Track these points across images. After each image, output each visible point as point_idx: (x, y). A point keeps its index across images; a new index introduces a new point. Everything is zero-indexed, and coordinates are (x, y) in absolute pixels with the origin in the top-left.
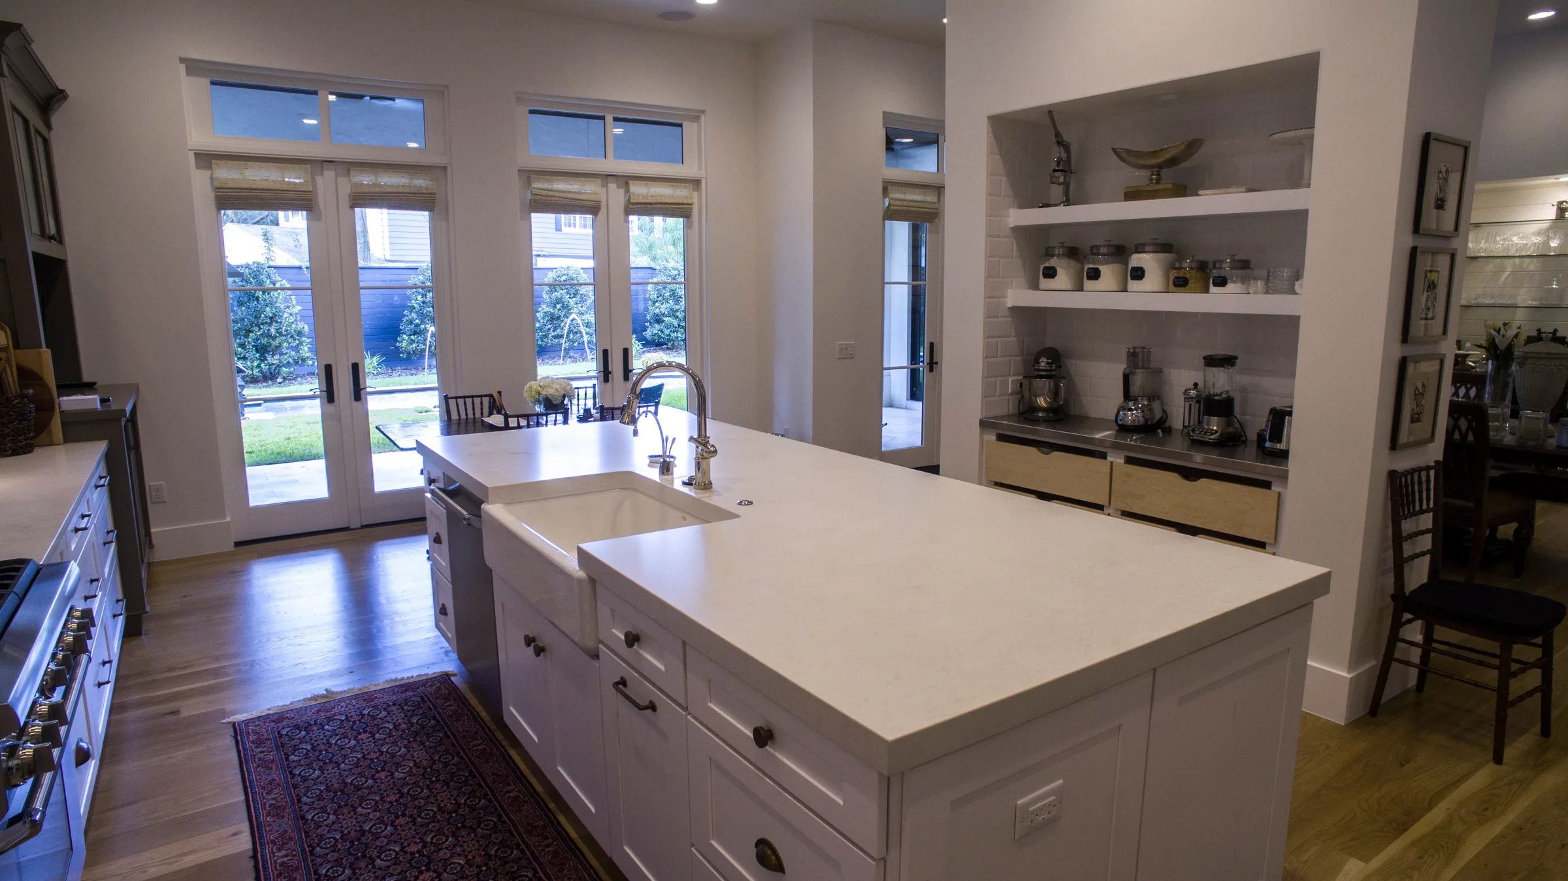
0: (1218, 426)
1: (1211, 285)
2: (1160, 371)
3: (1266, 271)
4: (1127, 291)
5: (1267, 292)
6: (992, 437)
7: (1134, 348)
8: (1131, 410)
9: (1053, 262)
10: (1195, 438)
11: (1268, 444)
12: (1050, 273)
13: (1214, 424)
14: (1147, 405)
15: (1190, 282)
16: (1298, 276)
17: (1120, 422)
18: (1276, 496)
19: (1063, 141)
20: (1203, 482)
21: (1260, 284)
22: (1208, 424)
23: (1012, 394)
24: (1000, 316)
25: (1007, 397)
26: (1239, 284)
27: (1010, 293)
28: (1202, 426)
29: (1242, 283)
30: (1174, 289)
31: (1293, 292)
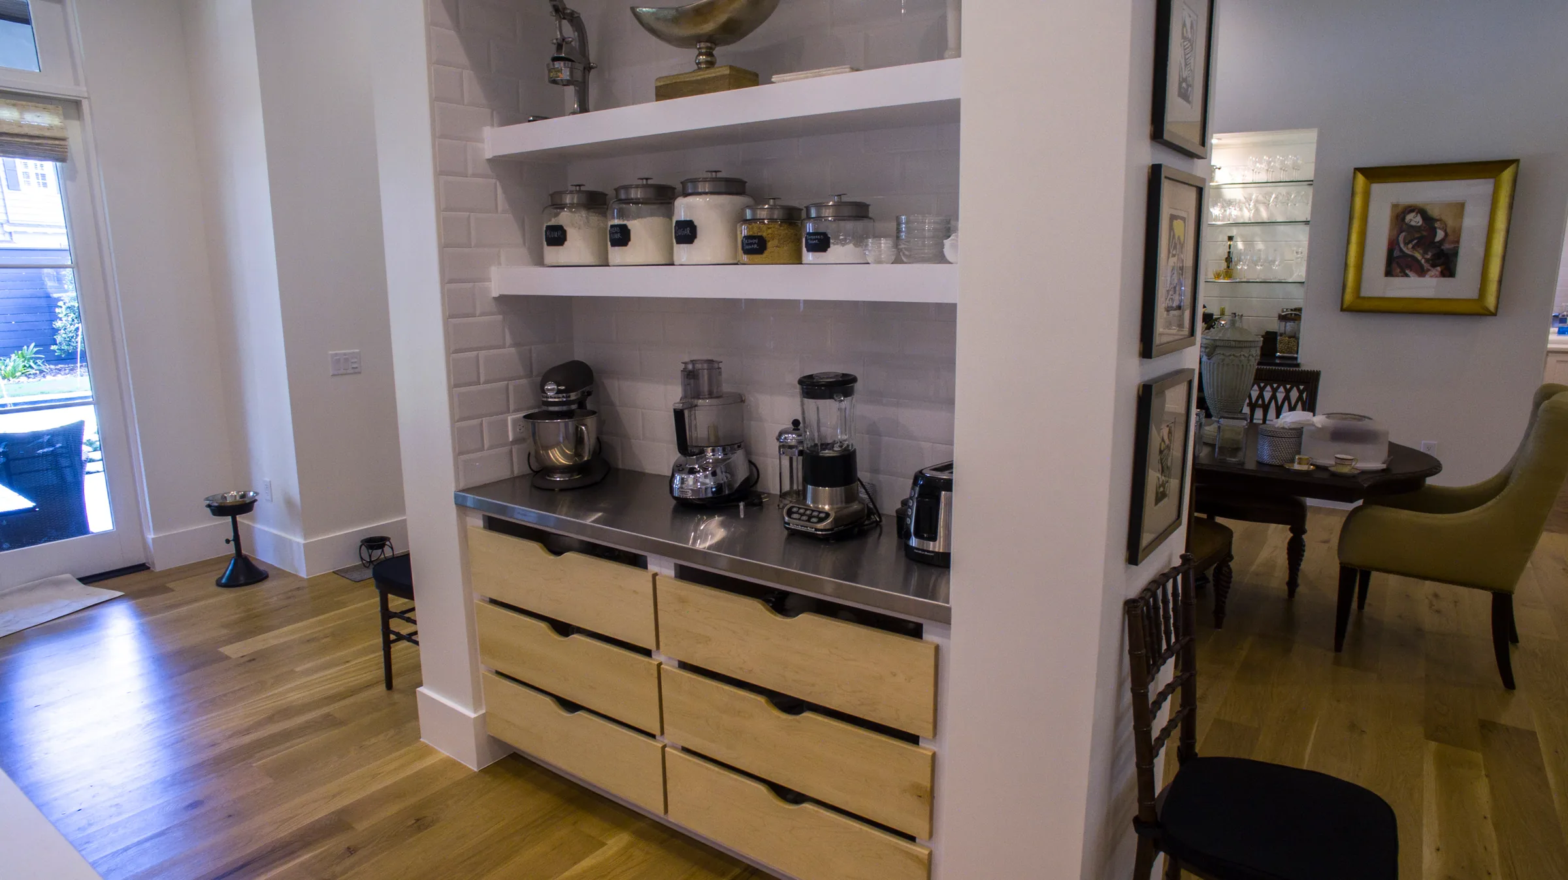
0: (831, 504)
1: (804, 249)
2: (740, 400)
3: (894, 224)
4: (673, 265)
5: (898, 261)
6: (476, 522)
7: (693, 362)
8: (692, 471)
9: (564, 218)
10: (791, 526)
11: (914, 542)
12: (557, 236)
13: (824, 500)
14: (723, 460)
15: (769, 245)
16: (947, 229)
17: (676, 494)
18: (932, 653)
19: (565, 8)
20: (806, 620)
21: (885, 244)
22: (815, 501)
23: (515, 442)
24: (478, 313)
25: (506, 449)
26: (851, 246)
27: (494, 272)
28: (805, 504)
29: (856, 245)
30: (745, 258)
31: (941, 258)
